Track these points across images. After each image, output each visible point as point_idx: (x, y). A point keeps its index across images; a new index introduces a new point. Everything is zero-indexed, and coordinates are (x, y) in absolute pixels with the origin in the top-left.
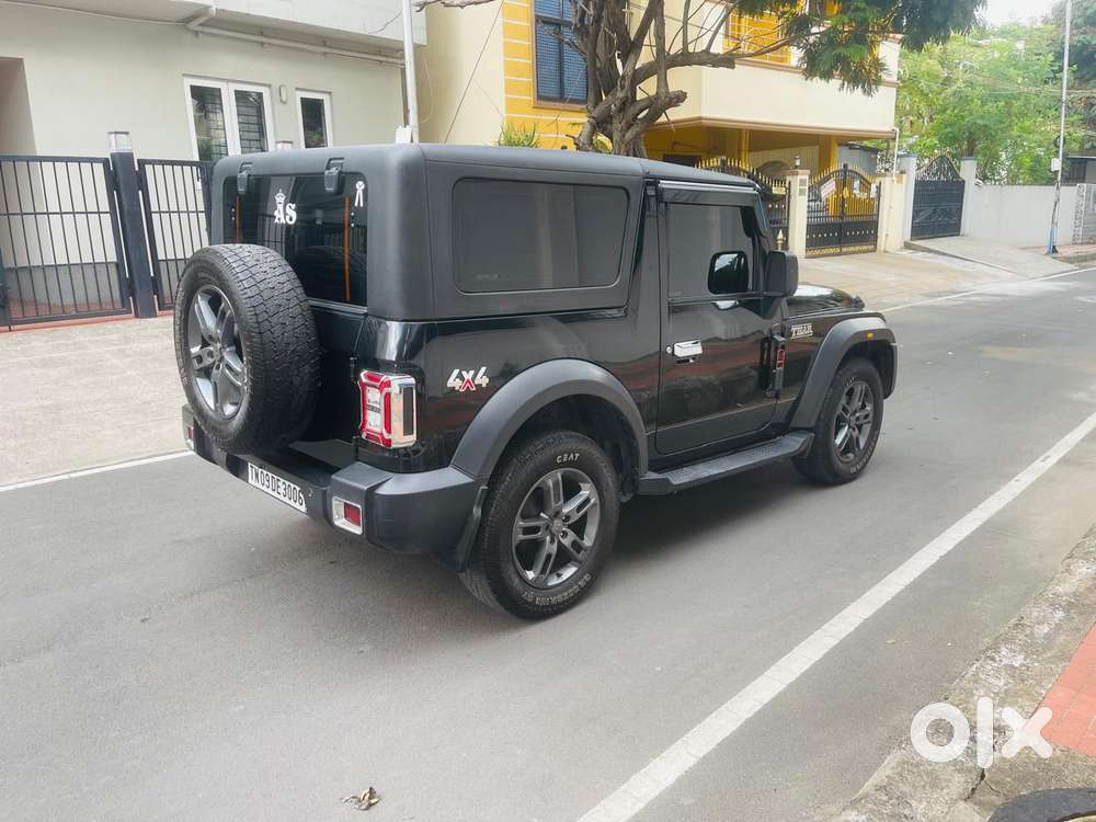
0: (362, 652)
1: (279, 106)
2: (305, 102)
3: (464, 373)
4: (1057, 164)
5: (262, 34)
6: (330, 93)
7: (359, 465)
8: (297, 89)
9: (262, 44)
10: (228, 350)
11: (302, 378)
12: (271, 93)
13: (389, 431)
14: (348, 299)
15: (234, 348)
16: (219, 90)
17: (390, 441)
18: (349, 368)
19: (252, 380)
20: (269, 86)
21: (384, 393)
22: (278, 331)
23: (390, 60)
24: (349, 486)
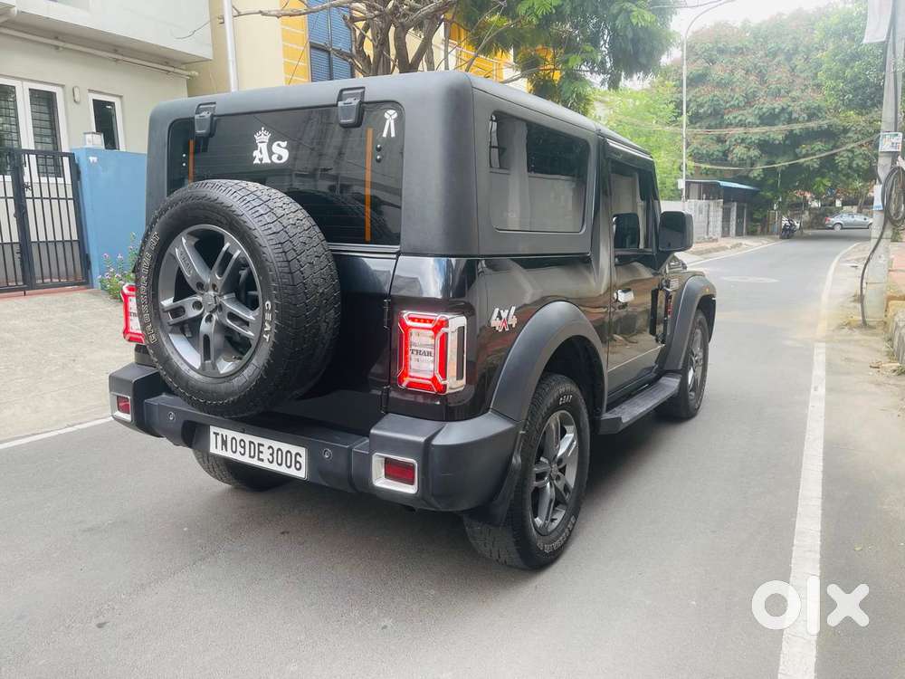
0: (385, 627)
1: (71, 105)
2: (96, 102)
3: (502, 311)
4: (682, 184)
5: (56, 38)
6: (121, 97)
7: (391, 416)
8: (90, 91)
9: (57, 48)
10: (225, 297)
11: (328, 323)
12: (65, 93)
13: (444, 376)
14: (368, 238)
15: (233, 295)
16: (14, 87)
17: (445, 386)
18: (383, 310)
19: (277, 327)
20: (63, 86)
21: (440, 335)
22: (307, 270)
23: (177, 70)
24: (396, 440)
